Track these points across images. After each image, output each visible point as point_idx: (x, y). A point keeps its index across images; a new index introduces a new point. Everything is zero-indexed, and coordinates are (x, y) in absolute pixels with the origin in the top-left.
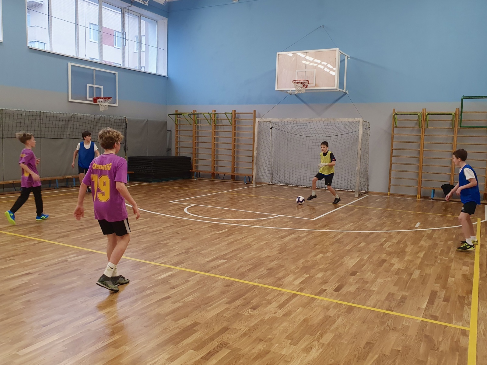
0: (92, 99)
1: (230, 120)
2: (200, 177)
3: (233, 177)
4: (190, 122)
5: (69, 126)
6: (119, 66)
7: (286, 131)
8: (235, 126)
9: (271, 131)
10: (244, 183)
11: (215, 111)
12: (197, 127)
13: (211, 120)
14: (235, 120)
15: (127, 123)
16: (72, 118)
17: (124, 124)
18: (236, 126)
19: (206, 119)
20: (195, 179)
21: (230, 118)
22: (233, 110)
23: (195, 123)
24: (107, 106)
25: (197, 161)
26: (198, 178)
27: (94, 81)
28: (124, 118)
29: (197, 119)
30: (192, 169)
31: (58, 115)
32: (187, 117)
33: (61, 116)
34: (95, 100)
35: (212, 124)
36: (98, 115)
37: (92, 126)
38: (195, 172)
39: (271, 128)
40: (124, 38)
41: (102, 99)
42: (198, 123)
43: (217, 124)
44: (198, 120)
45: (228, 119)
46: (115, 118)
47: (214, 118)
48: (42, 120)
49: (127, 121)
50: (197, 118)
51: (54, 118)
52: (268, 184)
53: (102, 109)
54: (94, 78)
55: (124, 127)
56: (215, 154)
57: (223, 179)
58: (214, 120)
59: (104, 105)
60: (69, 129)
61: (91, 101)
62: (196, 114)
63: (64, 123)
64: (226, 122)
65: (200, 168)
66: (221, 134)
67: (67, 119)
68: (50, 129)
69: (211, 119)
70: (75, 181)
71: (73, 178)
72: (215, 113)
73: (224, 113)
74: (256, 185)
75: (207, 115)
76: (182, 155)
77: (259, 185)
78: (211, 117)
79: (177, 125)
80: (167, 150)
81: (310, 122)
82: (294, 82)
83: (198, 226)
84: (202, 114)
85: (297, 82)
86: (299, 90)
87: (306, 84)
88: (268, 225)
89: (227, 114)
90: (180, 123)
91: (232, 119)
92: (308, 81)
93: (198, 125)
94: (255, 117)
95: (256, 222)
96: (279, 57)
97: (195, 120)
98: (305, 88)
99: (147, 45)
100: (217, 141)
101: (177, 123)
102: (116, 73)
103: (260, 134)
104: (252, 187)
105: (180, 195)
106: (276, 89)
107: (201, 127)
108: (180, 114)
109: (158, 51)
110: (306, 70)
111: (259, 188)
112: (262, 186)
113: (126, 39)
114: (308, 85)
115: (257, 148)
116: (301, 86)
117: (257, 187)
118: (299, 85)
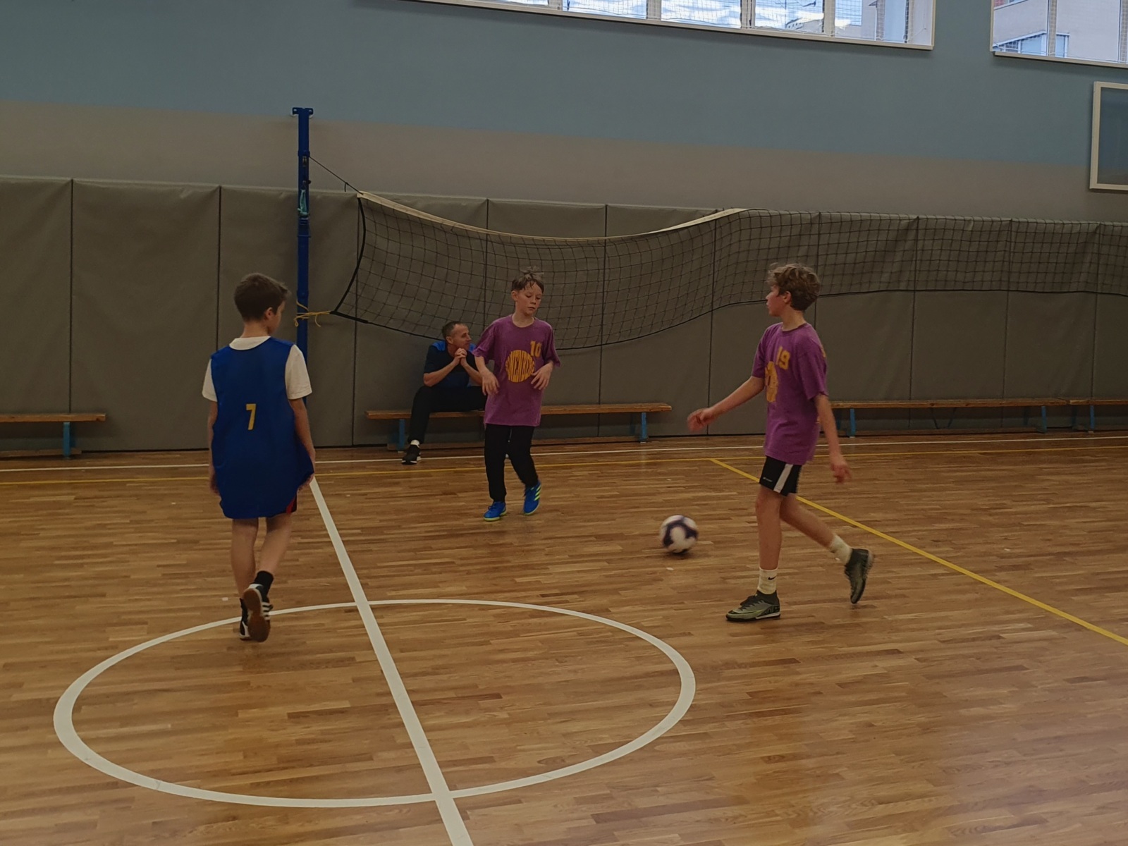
5: (1088, 258)
16: (1097, 236)
33: (1067, 229)
48: (1013, 244)
51: (1046, 237)
60: (1085, 267)
63: (1072, 249)
67: (1081, 240)
68: (1033, 268)
70: (1095, 416)
71: (1087, 406)
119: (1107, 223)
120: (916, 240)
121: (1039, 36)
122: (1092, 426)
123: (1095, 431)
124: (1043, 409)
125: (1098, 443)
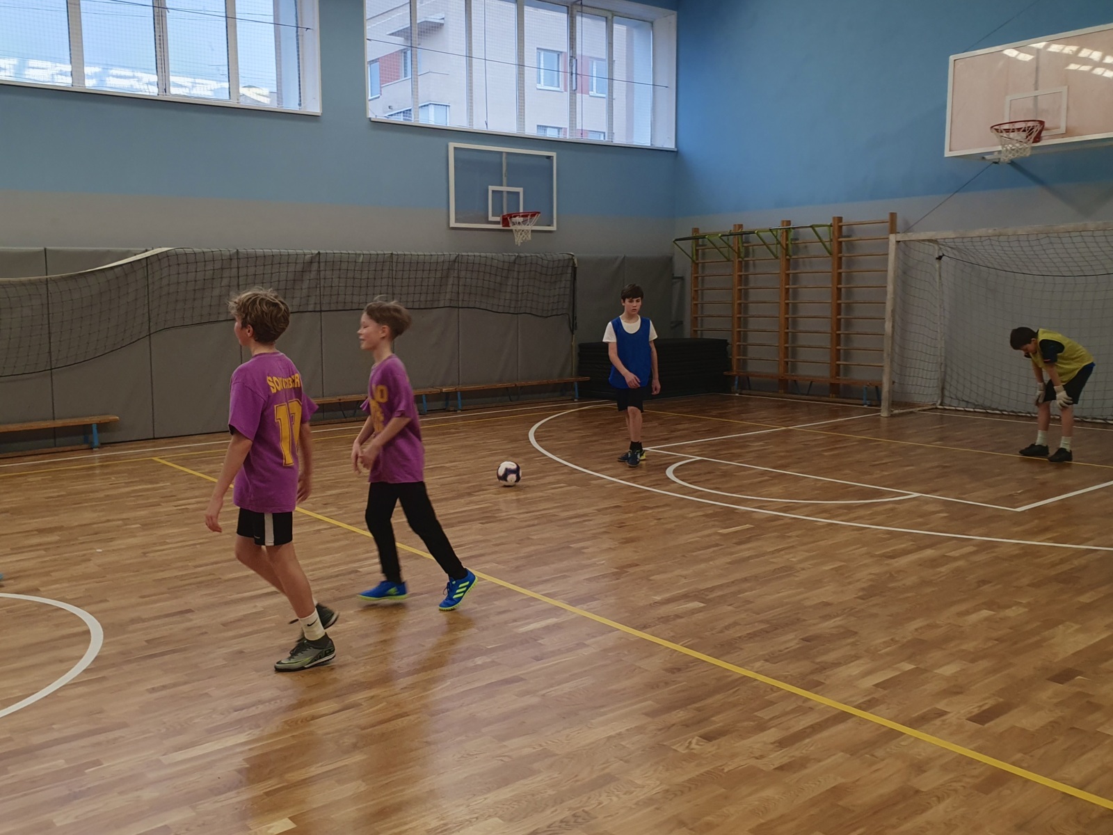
1: (827, 244)
2: (750, 389)
3: (835, 389)
4: (727, 255)
5: (451, 281)
6: (561, 137)
7: (981, 263)
8: (840, 258)
9: (937, 266)
10: (863, 405)
11: (789, 223)
12: (744, 265)
13: (779, 246)
14: (841, 242)
15: (575, 268)
16: (457, 264)
17: (570, 270)
18: (843, 258)
19: (765, 244)
20: (737, 395)
21: (826, 239)
23: (739, 257)
24: (530, 231)
25: (743, 350)
26: (744, 392)
27: (504, 179)
28: (570, 256)
29: (745, 245)
30: (730, 368)
31: (427, 258)
32: (719, 243)
33: (434, 259)
34: (505, 221)
35: (779, 255)
36: (510, 254)
37: (498, 279)
38: (737, 378)
39: (940, 258)
40: (574, 72)
41: (522, 216)
42: (747, 255)
43: (794, 254)
44: (747, 249)
45: (821, 241)
46: (550, 258)
47: (787, 239)
48: (394, 272)
49: (576, 262)
50: (743, 243)
51: (415, 265)
52: (930, 407)
53: (518, 240)
54: (504, 172)
55: (568, 276)
56: (786, 331)
57: (807, 395)
58: (787, 245)
59: (523, 230)
60: (449, 288)
61: (497, 223)
62: (741, 234)
63: (439, 274)
64: (816, 249)
65: (752, 367)
66: (805, 280)
67: (446, 267)
68: (411, 290)
69: (777, 244)
70: (461, 399)
71: (456, 393)
72: (788, 228)
73: (811, 227)
74: (892, 411)
75: (767, 236)
76: (708, 335)
77: (902, 411)
78: (777, 240)
79: (697, 264)
80: (672, 325)
81: (1049, 235)
82: (996, 130)
83: (679, 512)
84: (754, 233)
85: (1005, 130)
86: (1013, 150)
87: (1035, 131)
88: (870, 519)
89: (816, 229)
90: (703, 258)
91: (831, 240)
92: (1042, 123)
93: (746, 259)
94: (893, 230)
95: (841, 511)
96: (958, 67)
97: (739, 248)
98: (1033, 142)
99: (630, 82)
100: (795, 297)
101: (697, 259)
102: (554, 154)
103: (905, 274)
104: (879, 415)
105: (678, 433)
106: (947, 154)
107: (754, 265)
108: (704, 237)
109: (654, 91)
110: (1037, 93)
111: (900, 419)
112: (911, 412)
113: (576, 74)
114: (1043, 134)
115: (893, 311)
116: (1019, 138)
117: (893, 416)
118: (1012, 135)
119: (464, 254)
120: (319, 271)
121: (428, 105)
122: (460, 407)
123: (462, 410)
124: (424, 398)
125: (463, 419)
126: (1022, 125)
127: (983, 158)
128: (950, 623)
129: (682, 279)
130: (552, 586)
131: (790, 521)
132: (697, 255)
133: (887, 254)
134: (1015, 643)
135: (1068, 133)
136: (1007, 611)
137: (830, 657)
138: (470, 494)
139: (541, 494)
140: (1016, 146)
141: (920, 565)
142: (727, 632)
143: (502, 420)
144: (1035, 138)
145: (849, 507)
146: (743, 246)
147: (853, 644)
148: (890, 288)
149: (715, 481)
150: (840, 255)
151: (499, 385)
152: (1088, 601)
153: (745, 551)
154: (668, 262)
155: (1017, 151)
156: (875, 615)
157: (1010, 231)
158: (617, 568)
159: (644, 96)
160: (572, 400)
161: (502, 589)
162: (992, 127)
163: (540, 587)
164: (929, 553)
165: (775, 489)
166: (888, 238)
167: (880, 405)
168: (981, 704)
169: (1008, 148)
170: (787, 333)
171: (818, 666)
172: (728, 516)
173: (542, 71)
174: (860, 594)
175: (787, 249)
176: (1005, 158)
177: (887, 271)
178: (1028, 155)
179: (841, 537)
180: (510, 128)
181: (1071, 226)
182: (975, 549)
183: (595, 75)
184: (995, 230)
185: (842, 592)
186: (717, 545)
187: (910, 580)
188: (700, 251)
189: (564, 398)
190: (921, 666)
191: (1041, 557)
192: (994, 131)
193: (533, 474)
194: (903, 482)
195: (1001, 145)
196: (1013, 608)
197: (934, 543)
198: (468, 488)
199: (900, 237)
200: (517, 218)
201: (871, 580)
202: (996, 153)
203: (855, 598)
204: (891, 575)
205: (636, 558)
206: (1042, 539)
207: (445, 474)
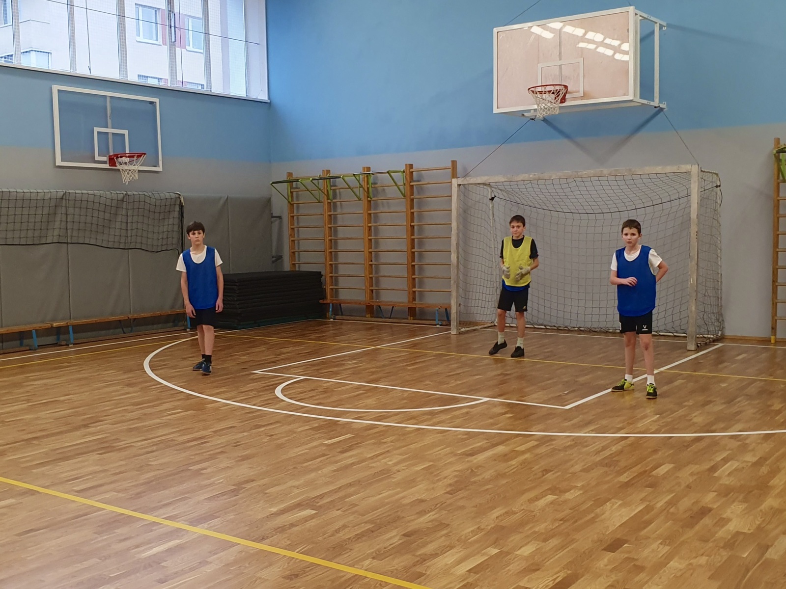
0: (105, 159)
1: (401, 188)
2: (342, 315)
3: (412, 312)
4: (317, 197)
5: (58, 217)
6: (162, 84)
7: (525, 203)
8: (412, 200)
9: (491, 206)
10: (436, 325)
11: (369, 169)
12: (332, 206)
13: (361, 189)
14: (412, 186)
15: (183, 206)
16: (64, 201)
17: (177, 208)
18: (415, 200)
19: (349, 188)
20: (332, 320)
21: (400, 183)
22: (406, 165)
23: (328, 199)
24: (137, 171)
25: (335, 280)
26: (337, 317)
27: (109, 121)
28: (177, 196)
29: (333, 188)
30: (325, 297)
32: (311, 187)
33: (40, 197)
34: (112, 161)
35: (362, 197)
36: (118, 192)
37: (107, 216)
38: (331, 304)
39: (492, 199)
40: (173, 25)
41: (129, 157)
42: (335, 197)
43: (374, 197)
44: (334, 191)
45: (396, 185)
46: (157, 196)
47: (368, 183)
49: (182, 201)
50: (331, 186)
51: (24, 202)
52: (490, 325)
53: (126, 178)
54: (109, 116)
55: (176, 214)
56: (370, 263)
57: (390, 318)
58: (368, 188)
59: (129, 170)
60: (57, 224)
61: (104, 162)
62: (329, 178)
63: (46, 211)
64: (392, 192)
65: (344, 295)
66: (384, 218)
67: (53, 203)
68: (18, 226)
69: (360, 187)
70: (73, 333)
71: (68, 327)
72: (368, 173)
73: (388, 172)
74: (460, 330)
75: (351, 180)
76: (305, 268)
77: (467, 329)
78: (360, 184)
79: (292, 205)
80: (274, 259)
81: (575, 179)
82: (533, 91)
83: (290, 427)
84: (340, 177)
85: (539, 92)
86: (546, 109)
87: (561, 94)
88: (451, 422)
89: (392, 174)
90: (298, 200)
91: (405, 184)
92: (566, 87)
93: (334, 201)
94: (454, 175)
95: (426, 417)
96: (500, 38)
97: (327, 190)
98: (560, 103)
99: (225, 38)
100: (376, 234)
101: (292, 200)
102: (156, 100)
103: (465, 213)
104: (450, 333)
105: (282, 357)
106: (496, 111)
107: (341, 205)
108: (297, 181)
109: (247, 48)
110: (560, 63)
111: (466, 335)
112: (475, 330)
113: (175, 27)
114: (567, 96)
115: (458, 244)
116: (550, 99)
117: (460, 333)
118: (544, 96)
119: (71, 191)
121: (29, 51)
122: (72, 341)
123: (74, 344)
124: (34, 332)
125: (76, 352)
126: (551, 88)
127: (523, 115)
128: (524, 509)
129: (280, 217)
130: (174, 509)
131: (384, 429)
132: (292, 196)
133: (451, 196)
134: (576, 521)
135: (585, 96)
136: (567, 494)
137: (430, 548)
138: (86, 426)
139: (158, 421)
140: (547, 106)
141: (495, 460)
142: (338, 535)
143: (115, 352)
144: (561, 100)
145: (432, 413)
146: (331, 189)
147: (447, 535)
148: (454, 225)
149: (317, 397)
150: (412, 197)
151: (112, 318)
152: (626, 480)
153: (349, 458)
154: (268, 203)
155: (549, 110)
156: (462, 508)
157: (546, 176)
158: (234, 485)
159: (237, 49)
160: (185, 330)
161: (123, 516)
162: (529, 89)
163: (161, 511)
164: (501, 449)
165: (370, 401)
166: (451, 182)
167: (450, 325)
168: (555, 577)
169: (542, 107)
170: (371, 265)
171: (419, 558)
172: (331, 428)
173: (141, 22)
174: (448, 489)
175: (368, 192)
176: (540, 115)
177: (451, 210)
178: (557, 113)
179: (428, 440)
180: (114, 74)
181: (591, 172)
182: (536, 443)
183: (190, 29)
184: (535, 175)
185: (433, 488)
186: (324, 455)
187: (487, 475)
188: (294, 193)
189: (176, 328)
190: (505, 549)
191: (587, 446)
192: (531, 92)
193: (149, 401)
194: (473, 389)
195: (537, 104)
196: (572, 491)
197: (504, 440)
198: (84, 420)
199: (460, 181)
200: (124, 158)
201: (456, 476)
202: (532, 111)
203: (445, 493)
204: (472, 470)
205: (252, 473)
206: (588, 430)
207: (59, 408)
